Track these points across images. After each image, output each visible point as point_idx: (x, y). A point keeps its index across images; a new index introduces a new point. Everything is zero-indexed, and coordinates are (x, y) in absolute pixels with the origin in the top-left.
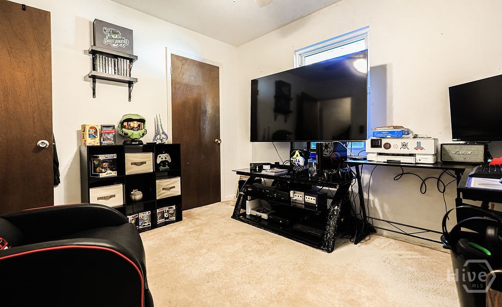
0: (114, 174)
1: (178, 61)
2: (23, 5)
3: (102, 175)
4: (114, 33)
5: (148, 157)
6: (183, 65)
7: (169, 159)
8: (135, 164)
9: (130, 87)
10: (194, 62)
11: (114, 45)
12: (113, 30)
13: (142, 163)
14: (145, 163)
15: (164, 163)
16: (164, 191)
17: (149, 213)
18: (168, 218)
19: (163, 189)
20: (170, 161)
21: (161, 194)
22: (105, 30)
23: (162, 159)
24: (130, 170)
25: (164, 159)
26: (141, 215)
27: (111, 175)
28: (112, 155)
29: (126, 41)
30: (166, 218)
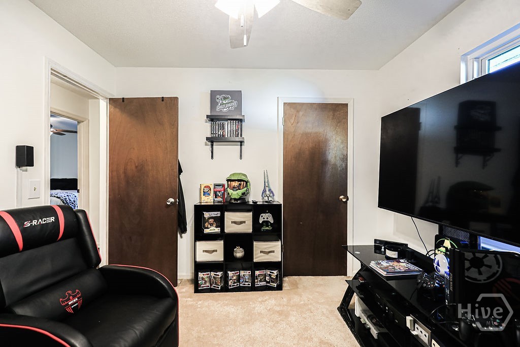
0: (218, 230)
1: (292, 108)
2: (163, 97)
3: (206, 231)
4: (225, 98)
5: (248, 217)
6: (298, 111)
7: (271, 220)
8: (235, 223)
9: (241, 145)
10: (312, 105)
11: (225, 110)
12: (224, 95)
13: (241, 223)
14: (244, 222)
15: (266, 223)
16: (262, 254)
17: (249, 273)
18: (269, 282)
19: (261, 252)
20: (272, 222)
21: (258, 257)
22: (218, 99)
23: (264, 218)
24: (230, 228)
25: (266, 220)
26: (242, 273)
27: (214, 231)
28: (216, 213)
29: (235, 103)
30: (267, 282)
